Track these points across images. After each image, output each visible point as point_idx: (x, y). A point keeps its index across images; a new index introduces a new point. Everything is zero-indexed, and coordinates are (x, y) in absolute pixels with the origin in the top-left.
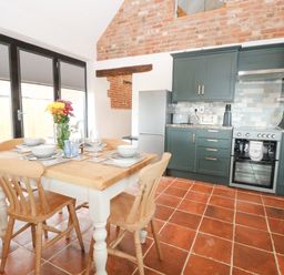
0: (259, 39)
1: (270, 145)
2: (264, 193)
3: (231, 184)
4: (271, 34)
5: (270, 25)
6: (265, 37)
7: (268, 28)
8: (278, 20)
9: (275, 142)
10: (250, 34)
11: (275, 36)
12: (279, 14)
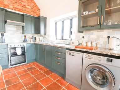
0: (12, 9)
1: (23, 48)
2: (23, 65)
3: (10, 67)
4: (17, 10)
5: (16, 6)
6: (15, 10)
7: (15, 7)
8: (19, 6)
9: (25, 47)
10: (8, 6)
11: (18, 11)
12: (19, 4)
